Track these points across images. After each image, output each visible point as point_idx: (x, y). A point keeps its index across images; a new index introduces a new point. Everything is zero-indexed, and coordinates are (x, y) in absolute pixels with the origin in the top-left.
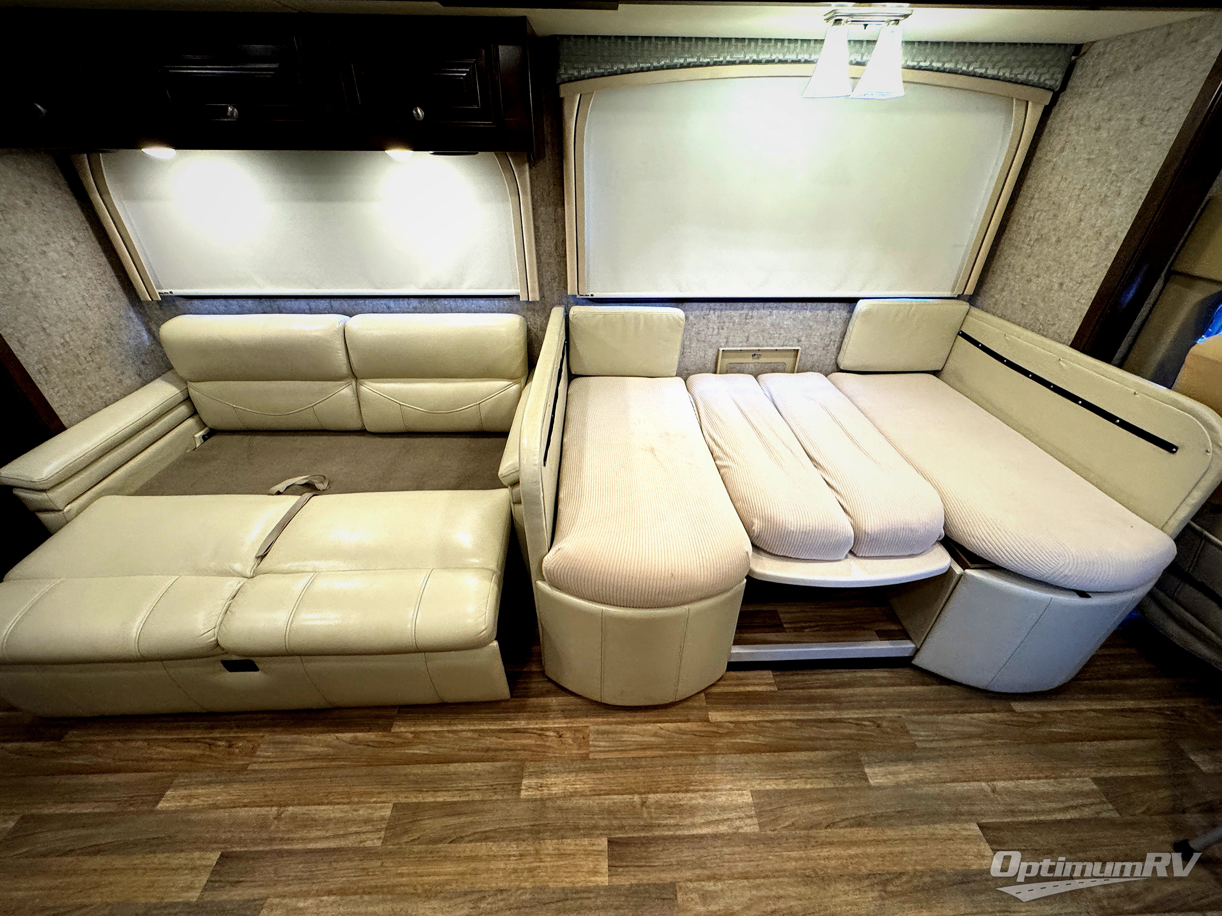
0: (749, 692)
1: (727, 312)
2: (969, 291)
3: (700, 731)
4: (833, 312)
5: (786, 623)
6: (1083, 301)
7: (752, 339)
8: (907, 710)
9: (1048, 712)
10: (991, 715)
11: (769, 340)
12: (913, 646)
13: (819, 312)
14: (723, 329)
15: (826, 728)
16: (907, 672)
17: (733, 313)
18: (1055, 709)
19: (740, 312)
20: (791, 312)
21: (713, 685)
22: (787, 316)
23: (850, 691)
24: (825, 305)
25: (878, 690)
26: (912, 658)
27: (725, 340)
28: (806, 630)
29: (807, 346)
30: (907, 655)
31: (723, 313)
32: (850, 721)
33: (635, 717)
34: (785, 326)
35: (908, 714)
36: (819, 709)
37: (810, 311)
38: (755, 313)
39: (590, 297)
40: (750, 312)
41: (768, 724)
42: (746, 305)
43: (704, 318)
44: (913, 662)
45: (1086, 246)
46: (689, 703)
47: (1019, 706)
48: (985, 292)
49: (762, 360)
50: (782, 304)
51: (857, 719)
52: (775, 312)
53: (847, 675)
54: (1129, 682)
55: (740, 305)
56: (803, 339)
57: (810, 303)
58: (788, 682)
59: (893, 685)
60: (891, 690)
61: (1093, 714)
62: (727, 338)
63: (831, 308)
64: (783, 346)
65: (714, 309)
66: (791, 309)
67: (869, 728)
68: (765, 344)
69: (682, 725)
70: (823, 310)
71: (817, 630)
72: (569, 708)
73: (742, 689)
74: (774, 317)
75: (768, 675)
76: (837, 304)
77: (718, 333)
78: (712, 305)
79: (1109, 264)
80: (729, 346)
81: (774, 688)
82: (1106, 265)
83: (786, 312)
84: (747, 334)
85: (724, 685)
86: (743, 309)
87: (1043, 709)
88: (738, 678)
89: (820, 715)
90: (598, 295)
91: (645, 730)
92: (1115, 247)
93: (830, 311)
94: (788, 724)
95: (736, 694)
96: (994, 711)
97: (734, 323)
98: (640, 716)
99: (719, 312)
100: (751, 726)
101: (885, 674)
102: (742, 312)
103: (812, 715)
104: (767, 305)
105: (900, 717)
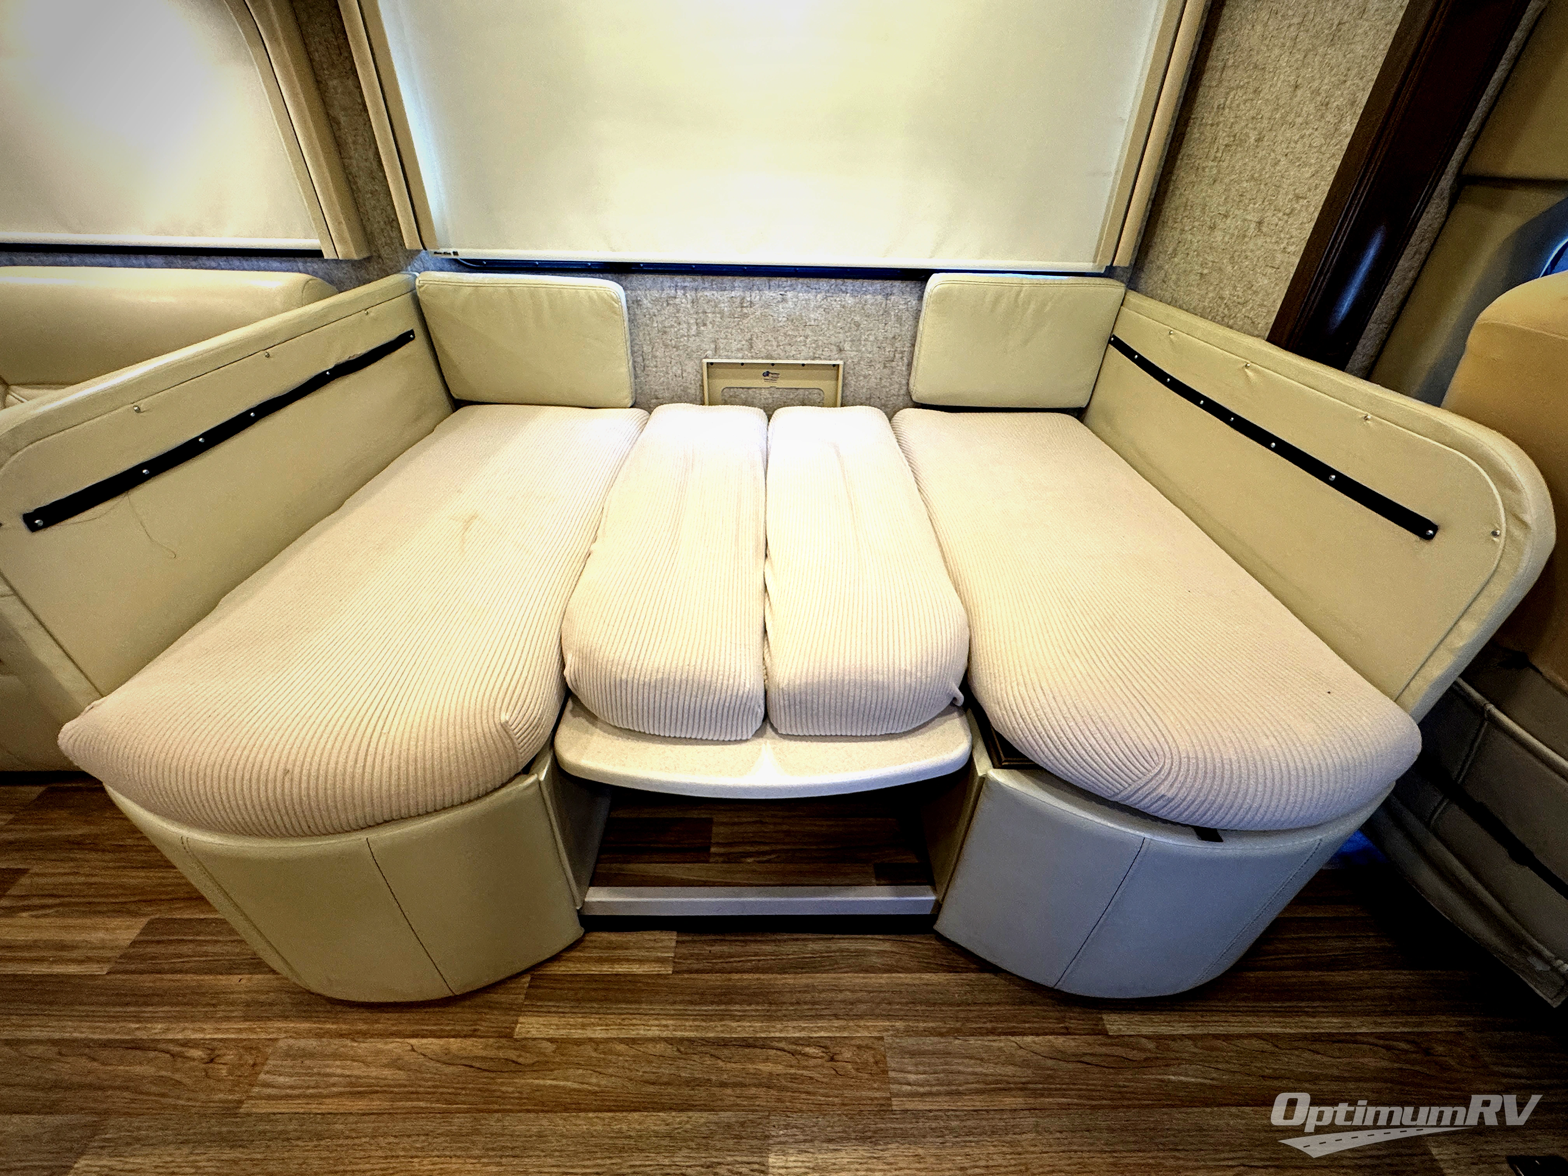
0: (617, 975)
1: (708, 293)
2: (1123, 259)
3: (484, 1059)
4: (893, 298)
5: (718, 844)
6: (1291, 249)
7: (759, 345)
8: (899, 1024)
9: (1173, 1038)
10: (1059, 1041)
11: (788, 348)
12: (933, 898)
13: (868, 297)
14: (705, 325)
15: (729, 1060)
16: (921, 944)
17: (717, 295)
18: (1183, 1029)
19: (727, 294)
20: (820, 296)
21: (556, 958)
22: (812, 304)
23: (806, 979)
24: (878, 284)
25: (859, 979)
26: (933, 917)
27: (713, 346)
28: (749, 860)
29: (856, 360)
30: (929, 913)
31: (699, 295)
32: (782, 1045)
33: (377, 1022)
34: (812, 323)
35: (897, 1033)
36: (733, 1018)
37: (853, 296)
38: (755, 296)
39: (453, 257)
40: (748, 294)
41: (621, 1047)
42: (739, 282)
43: (668, 304)
44: (936, 927)
45: (1302, 137)
46: (494, 997)
47: (1115, 1024)
48: (1152, 262)
49: (781, 383)
50: (801, 280)
51: (796, 1041)
52: (790, 295)
53: (815, 946)
54: (1339, 977)
55: (727, 280)
56: (847, 346)
57: (850, 281)
58: (700, 957)
59: (890, 970)
60: (884, 979)
61: (1256, 1044)
62: (715, 341)
63: (889, 290)
64: (814, 358)
65: (684, 288)
66: (818, 290)
67: (812, 1062)
68: (782, 354)
69: (455, 1044)
70: (874, 293)
71: (769, 861)
72: (263, 998)
73: (606, 969)
74: (790, 304)
75: (669, 939)
76: (897, 283)
77: (698, 334)
78: (678, 279)
79: (1338, 163)
80: (720, 357)
81: (667, 970)
82: (1334, 166)
83: (811, 296)
84: (748, 336)
85: (579, 960)
86: (733, 288)
87: (1164, 1030)
89: (732, 1030)
90: (466, 253)
91: (378, 1052)
92: (1349, 127)
93: (887, 296)
94: (660, 1048)
95: (592, 978)
96: (1067, 1032)
97: (722, 313)
98: (386, 1022)
99: (693, 293)
100: (588, 1050)
101: (886, 946)
102: (733, 294)
103: (715, 1030)
104: (775, 281)
105: (882, 1038)
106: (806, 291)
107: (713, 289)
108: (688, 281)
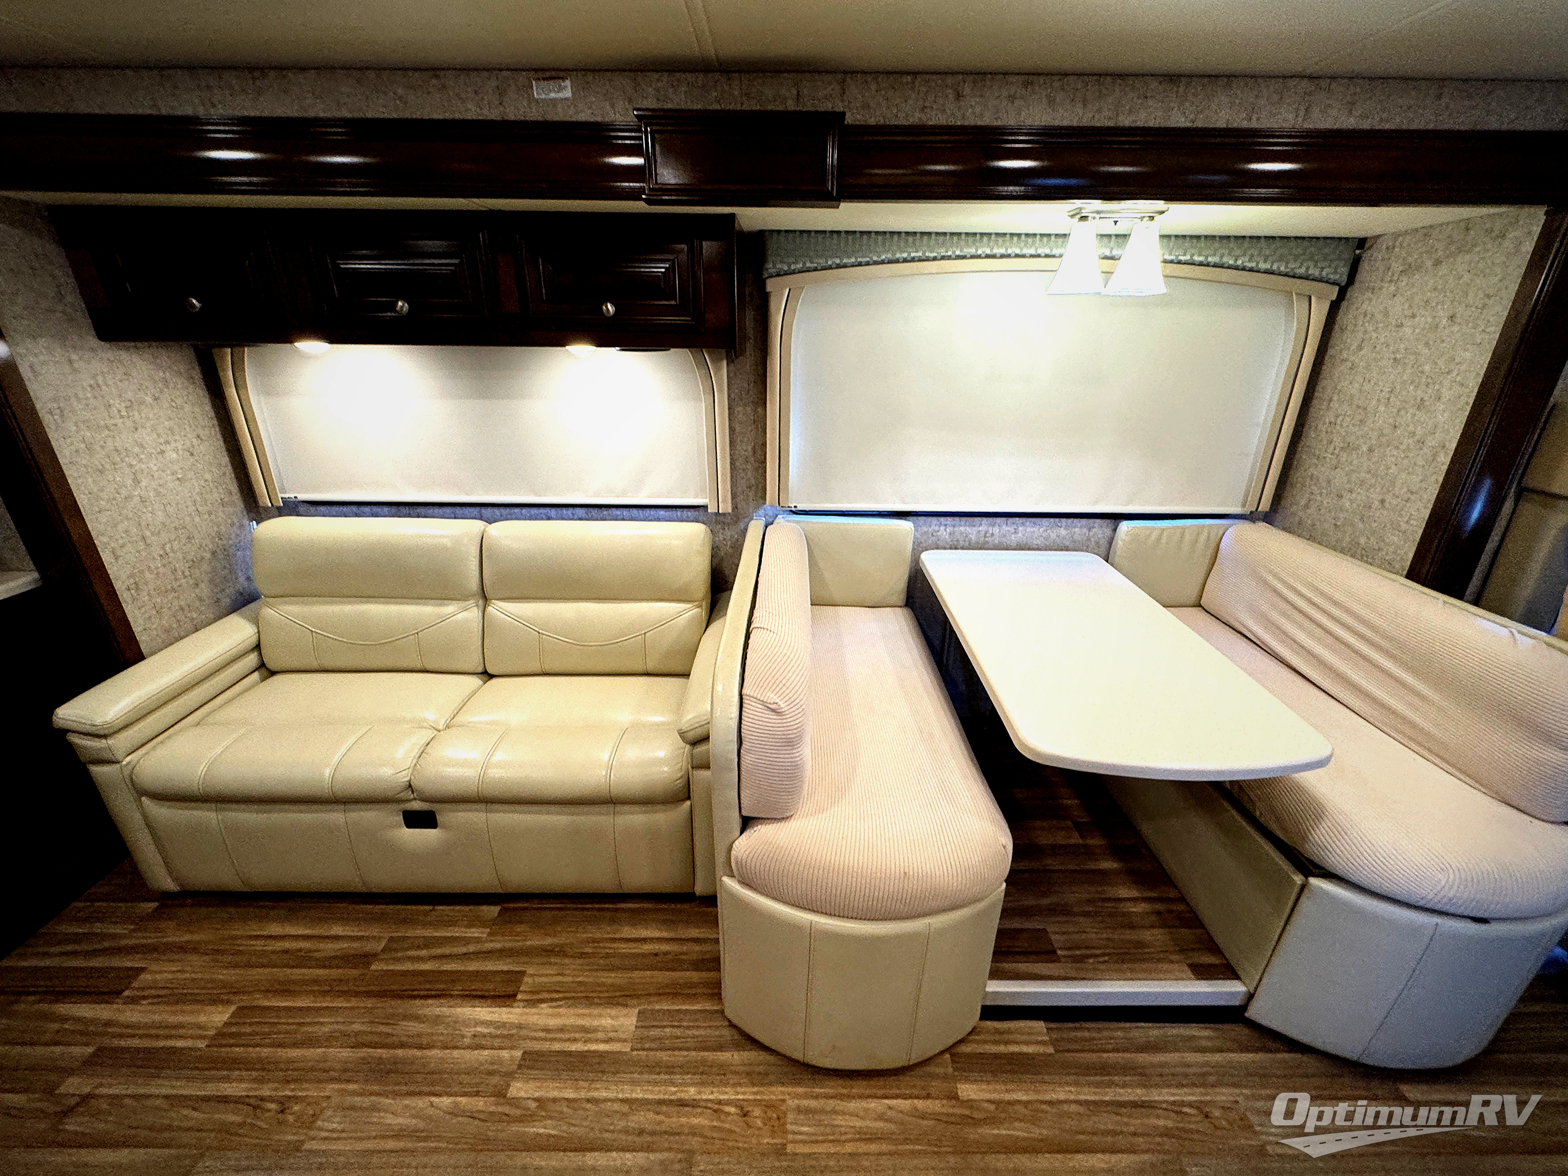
0: (1012, 1054)
1: (962, 529)
2: (1265, 505)
3: (947, 1115)
4: (1094, 530)
5: (1060, 948)
6: (1414, 523)
8: (1246, 1092)
12: (1245, 988)
13: (1076, 530)
15: (1130, 1116)
16: (1238, 1031)
17: (968, 529)
19: (975, 530)
20: (1041, 530)
21: (962, 1041)
22: (1036, 533)
23: (1159, 1058)
24: (1084, 521)
25: (1199, 1057)
26: (1244, 1008)
28: (1091, 961)
30: (1237, 1003)
31: (956, 529)
32: (1164, 1105)
33: (852, 1087)
36: (1117, 1086)
38: (996, 530)
39: (793, 510)
40: (990, 529)
41: (1045, 1107)
42: (985, 520)
43: (933, 536)
44: (1246, 1015)
45: (1407, 457)
46: (932, 1069)
47: (1411, 1092)
48: (1285, 508)
50: (1029, 520)
51: (1174, 1103)
52: (1020, 528)
53: (1154, 1032)
55: (977, 520)
57: (1065, 520)
58: (1070, 1040)
59: (1221, 1051)
60: (1217, 1057)
63: (1091, 525)
65: (946, 525)
66: (1041, 526)
67: (1193, 1119)
69: (919, 1104)
70: (1082, 527)
71: (1105, 962)
72: (758, 1069)
73: (1002, 1049)
74: (1020, 535)
75: (1039, 1026)
76: (1098, 521)
78: (942, 519)
81: (1050, 1050)
83: (1036, 529)
85: (978, 1042)
86: (981, 525)
88: (998, 1032)
89: (1120, 1094)
91: (866, 1109)
94: (1074, 1107)
95: (996, 1056)
96: (1375, 1098)
98: (858, 1087)
99: (952, 529)
100: (1020, 1108)
101: (1207, 1033)
102: (980, 529)
103: (1108, 1094)
104: (1011, 520)
105: (1236, 1102)
107: (965, 525)
108: (949, 520)
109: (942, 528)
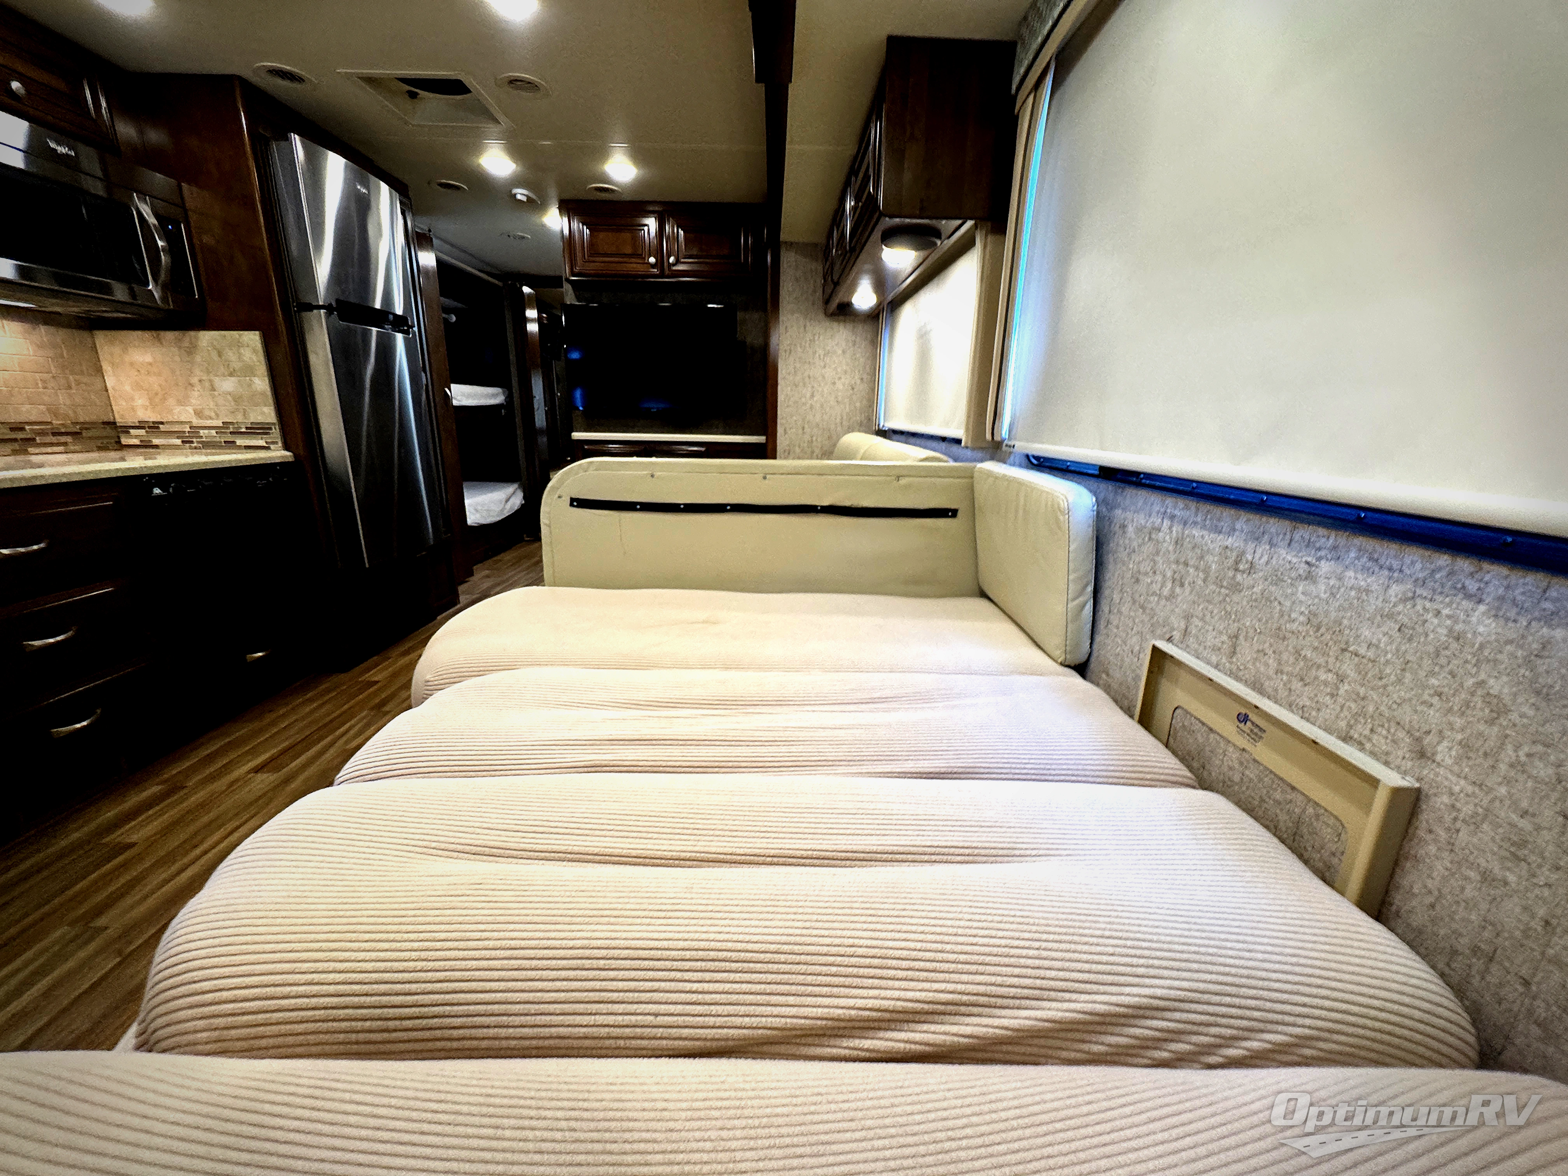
7: (1246, 652)
11: (1297, 685)
19: (1223, 540)
22: (1373, 604)
31: (1187, 532)
34: (1362, 651)
38: (1259, 554)
40: (1251, 546)
42: (1247, 521)
43: (1150, 539)
49: (1262, 752)
50: (1359, 541)
52: (1325, 567)
55: (1227, 514)
56: (1445, 753)
57: (1501, 570)
62: (1188, 617)
64: (1346, 739)
65: (1172, 517)
66: (1395, 573)
68: (1282, 693)
74: (1322, 588)
77: (1172, 597)
78: (1170, 501)
80: (1187, 648)
84: (1233, 629)
86: (1231, 530)
99: (1181, 528)
106: (1365, 569)
109: (1167, 523)
